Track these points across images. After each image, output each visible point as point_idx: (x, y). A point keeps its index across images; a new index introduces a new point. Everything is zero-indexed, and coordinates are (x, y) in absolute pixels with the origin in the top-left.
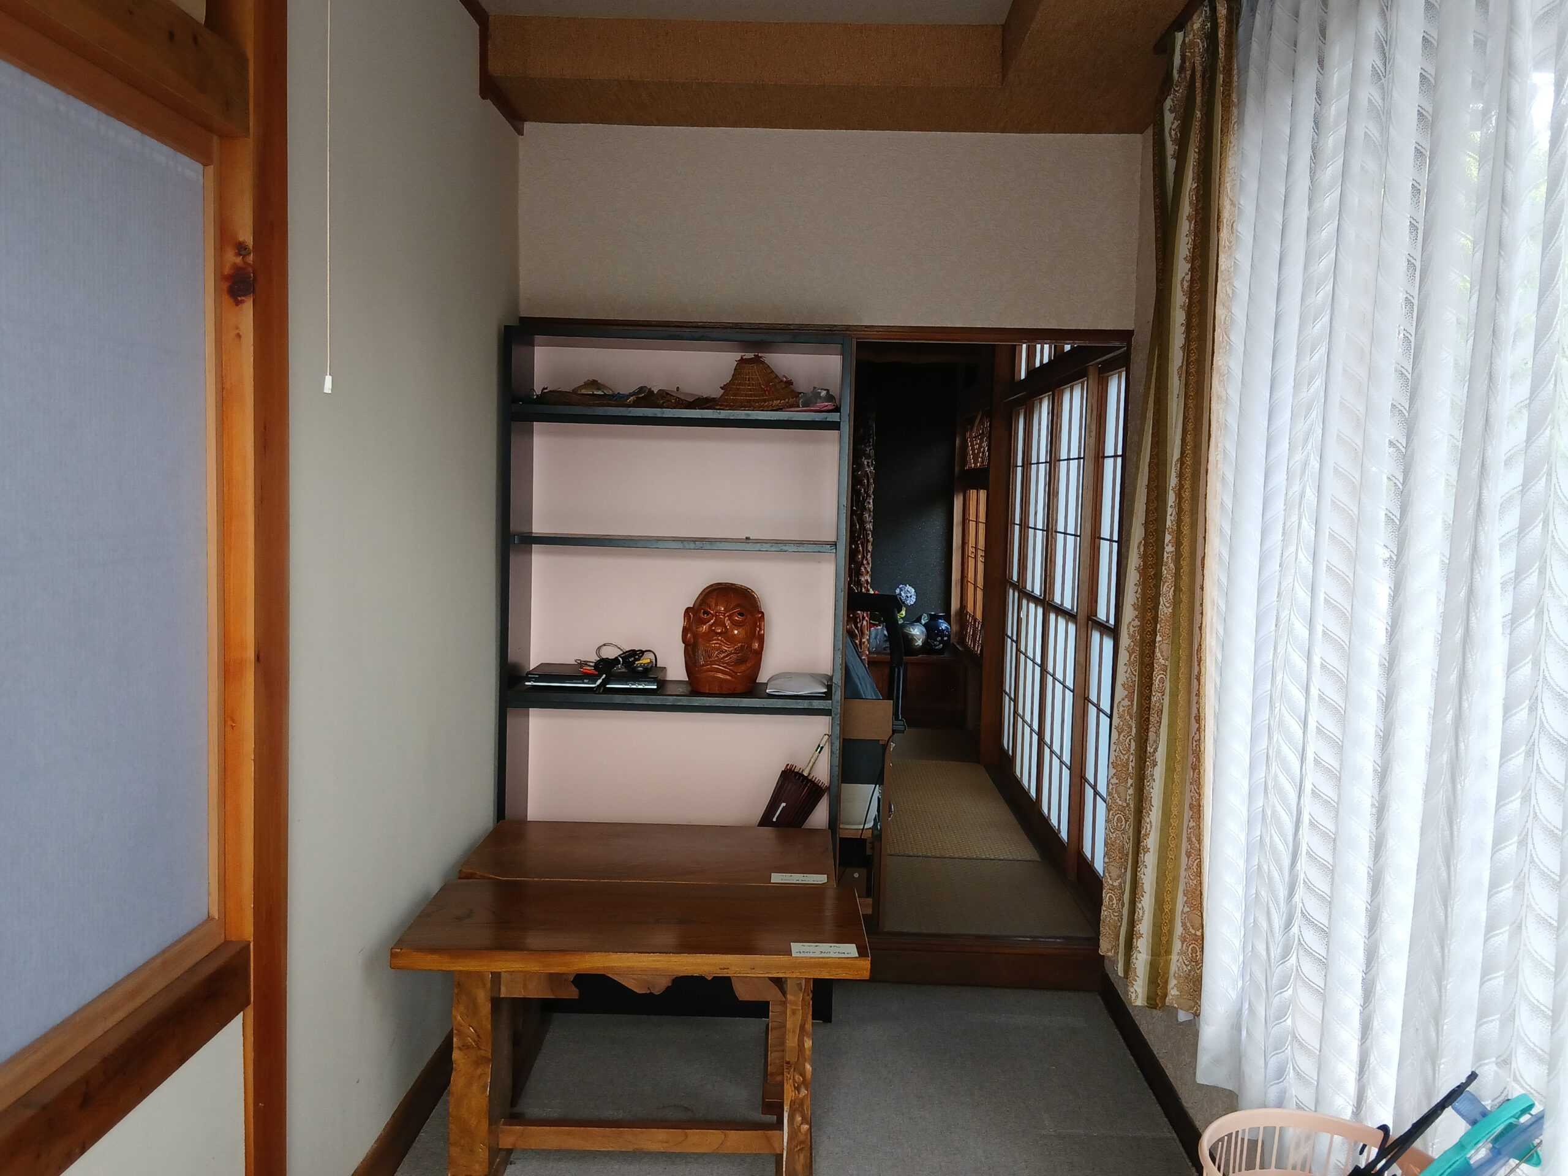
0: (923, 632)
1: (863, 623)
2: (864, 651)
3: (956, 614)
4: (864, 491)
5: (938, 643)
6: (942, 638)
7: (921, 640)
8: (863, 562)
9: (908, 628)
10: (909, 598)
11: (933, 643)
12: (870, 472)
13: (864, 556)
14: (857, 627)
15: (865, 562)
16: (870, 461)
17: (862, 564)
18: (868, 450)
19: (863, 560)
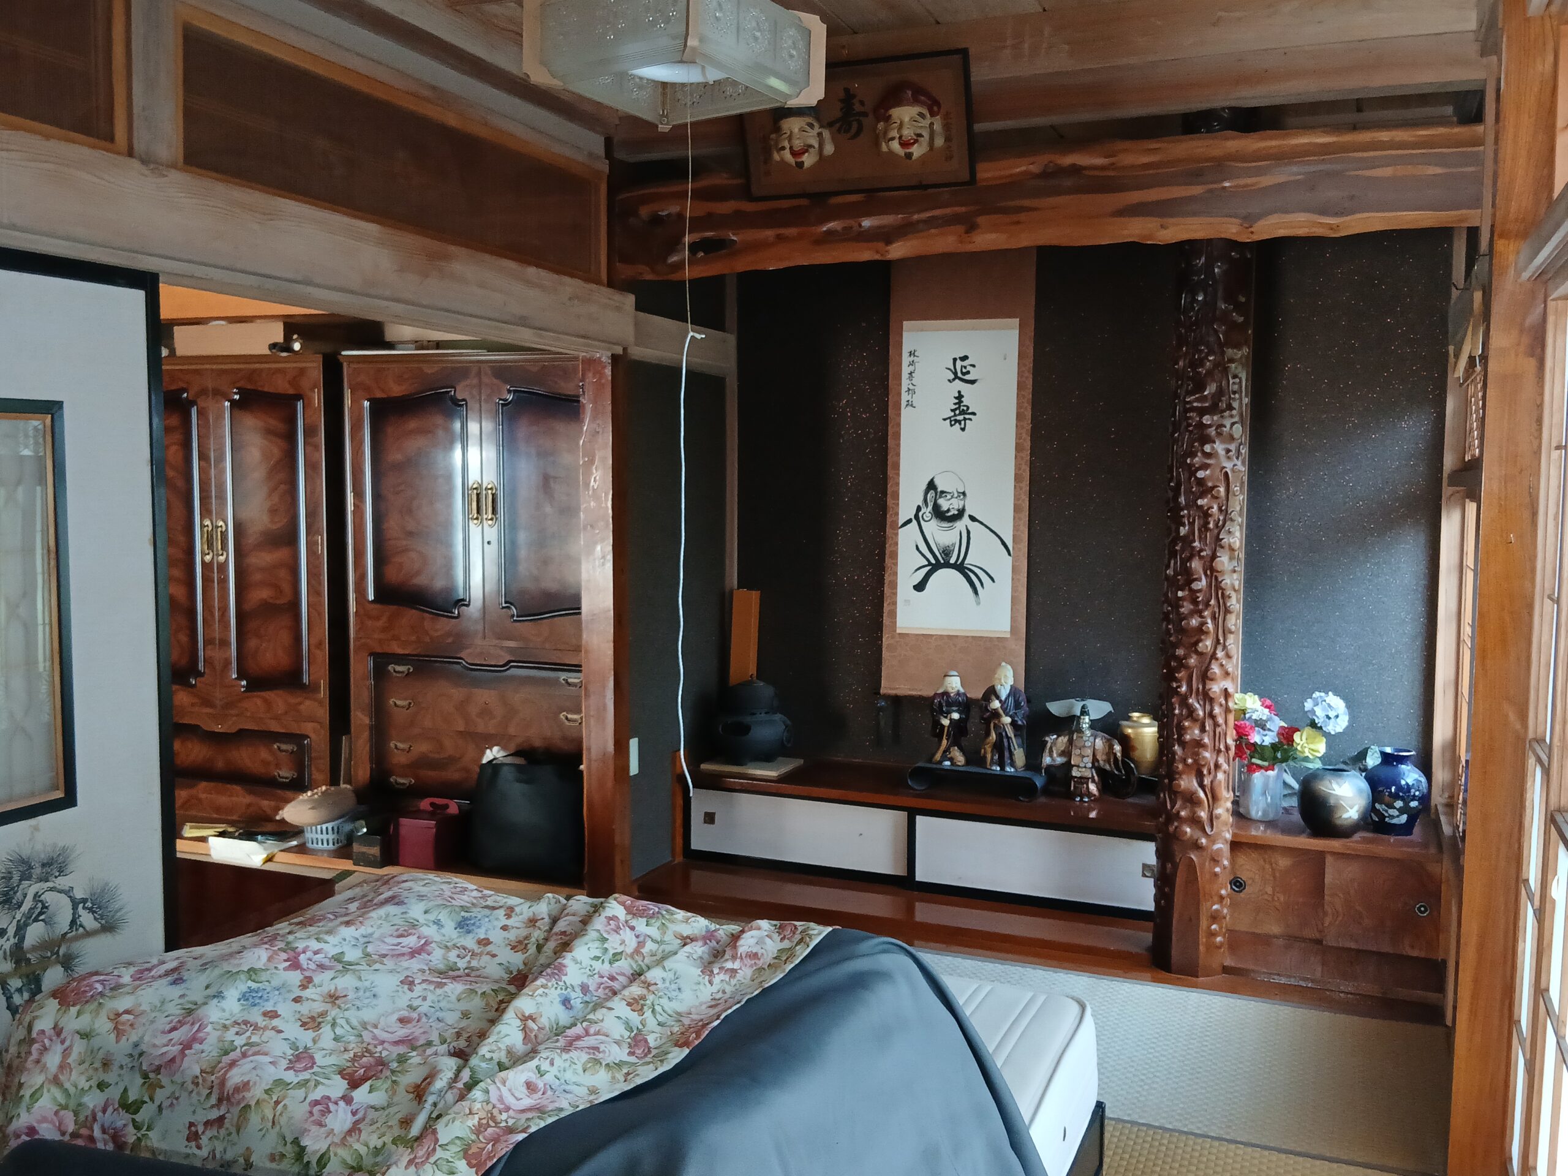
0: (1360, 791)
1: (1215, 776)
2: (1219, 834)
3: (1444, 748)
4: (1220, 509)
5: (1396, 813)
6: (1406, 804)
7: (1356, 808)
8: (1214, 653)
9: (1326, 782)
10: (1333, 720)
11: (1387, 811)
12: (1233, 471)
13: (1218, 641)
14: (1202, 786)
15: (1220, 654)
16: (1233, 447)
17: (1214, 656)
18: (1228, 426)
19: (1215, 649)
